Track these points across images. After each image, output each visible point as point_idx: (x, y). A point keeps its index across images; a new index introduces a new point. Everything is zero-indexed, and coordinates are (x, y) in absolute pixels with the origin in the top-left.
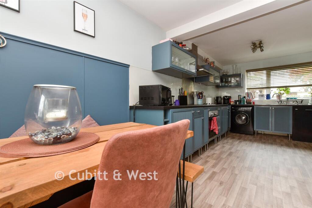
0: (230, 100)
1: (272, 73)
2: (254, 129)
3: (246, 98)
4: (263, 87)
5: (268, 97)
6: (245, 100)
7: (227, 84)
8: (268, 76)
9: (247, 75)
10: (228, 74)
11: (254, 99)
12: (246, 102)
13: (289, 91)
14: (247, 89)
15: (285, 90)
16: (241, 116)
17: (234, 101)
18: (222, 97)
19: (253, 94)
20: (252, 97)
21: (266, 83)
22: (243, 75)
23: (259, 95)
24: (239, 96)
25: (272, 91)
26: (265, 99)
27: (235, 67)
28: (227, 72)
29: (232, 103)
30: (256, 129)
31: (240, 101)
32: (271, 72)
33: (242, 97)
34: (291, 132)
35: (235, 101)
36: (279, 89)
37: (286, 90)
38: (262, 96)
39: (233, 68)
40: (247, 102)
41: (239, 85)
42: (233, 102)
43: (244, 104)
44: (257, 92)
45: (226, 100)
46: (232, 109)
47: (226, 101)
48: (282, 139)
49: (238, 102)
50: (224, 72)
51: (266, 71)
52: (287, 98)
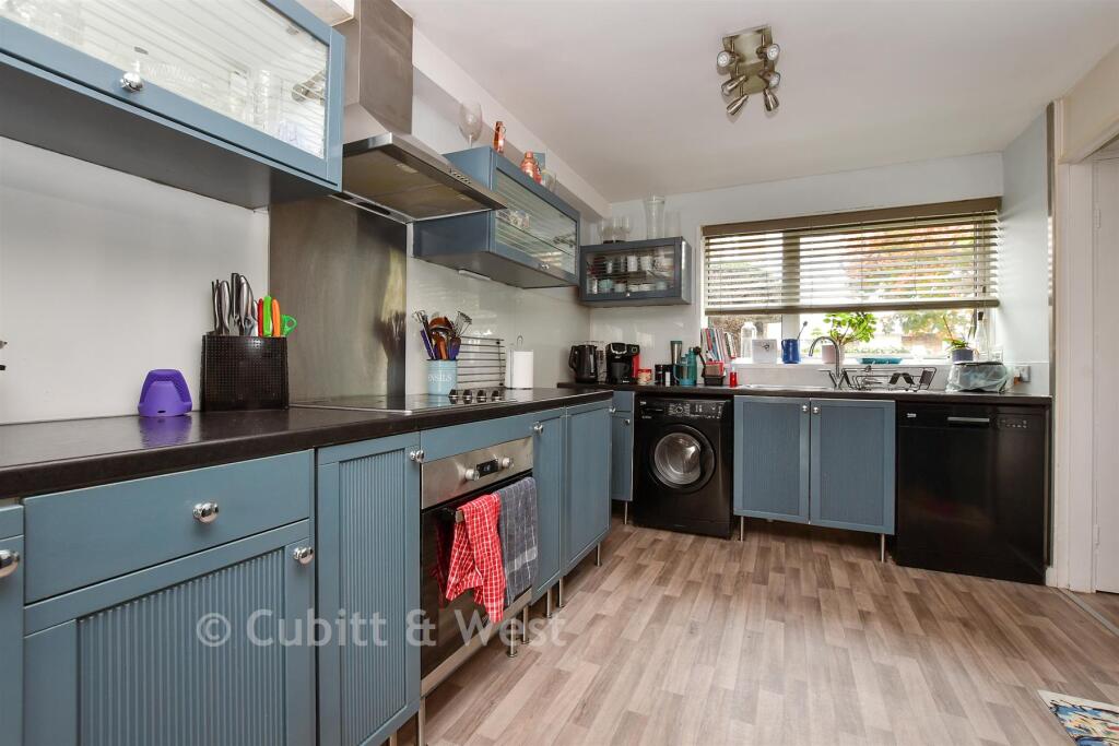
0: (638, 365)
1: (808, 243)
2: (735, 509)
3: (703, 354)
4: (770, 305)
5: (791, 350)
6: (700, 366)
7: (620, 288)
8: (792, 257)
9: (708, 251)
10: (629, 238)
11: (734, 362)
12: (703, 375)
13: (873, 326)
14: (708, 313)
15: (855, 321)
16: (681, 441)
17: (653, 368)
18: (602, 348)
19: (729, 337)
20: (726, 353)
21: (784, 287)
22: (689, 249)
23: (756, 343)
24: (673, 343)
25: (805, 324)
26: (780, 361)
27: (660, 211)
28: (622, 230)
29: (645, 380)
30: (744, 508)
31: (676, 369)
32: (802, 240)
33: (685, 351)
34: (887, 527)
35: (657, 367)
36: (832, 318)
37: (861, 322)
38: (768, 346)
39: (648, 211)
40: (708, 372)
41: (673, 296)
42: (650, 371)
43: (695, 383)
44: (746, 330)
45: (618, 364)
46: (639, 410)
47: (619, 368)
48: (852, 559)
49: (668, 375)
50: (608, 230)
51: (781, 235)
52: (865, 361)
